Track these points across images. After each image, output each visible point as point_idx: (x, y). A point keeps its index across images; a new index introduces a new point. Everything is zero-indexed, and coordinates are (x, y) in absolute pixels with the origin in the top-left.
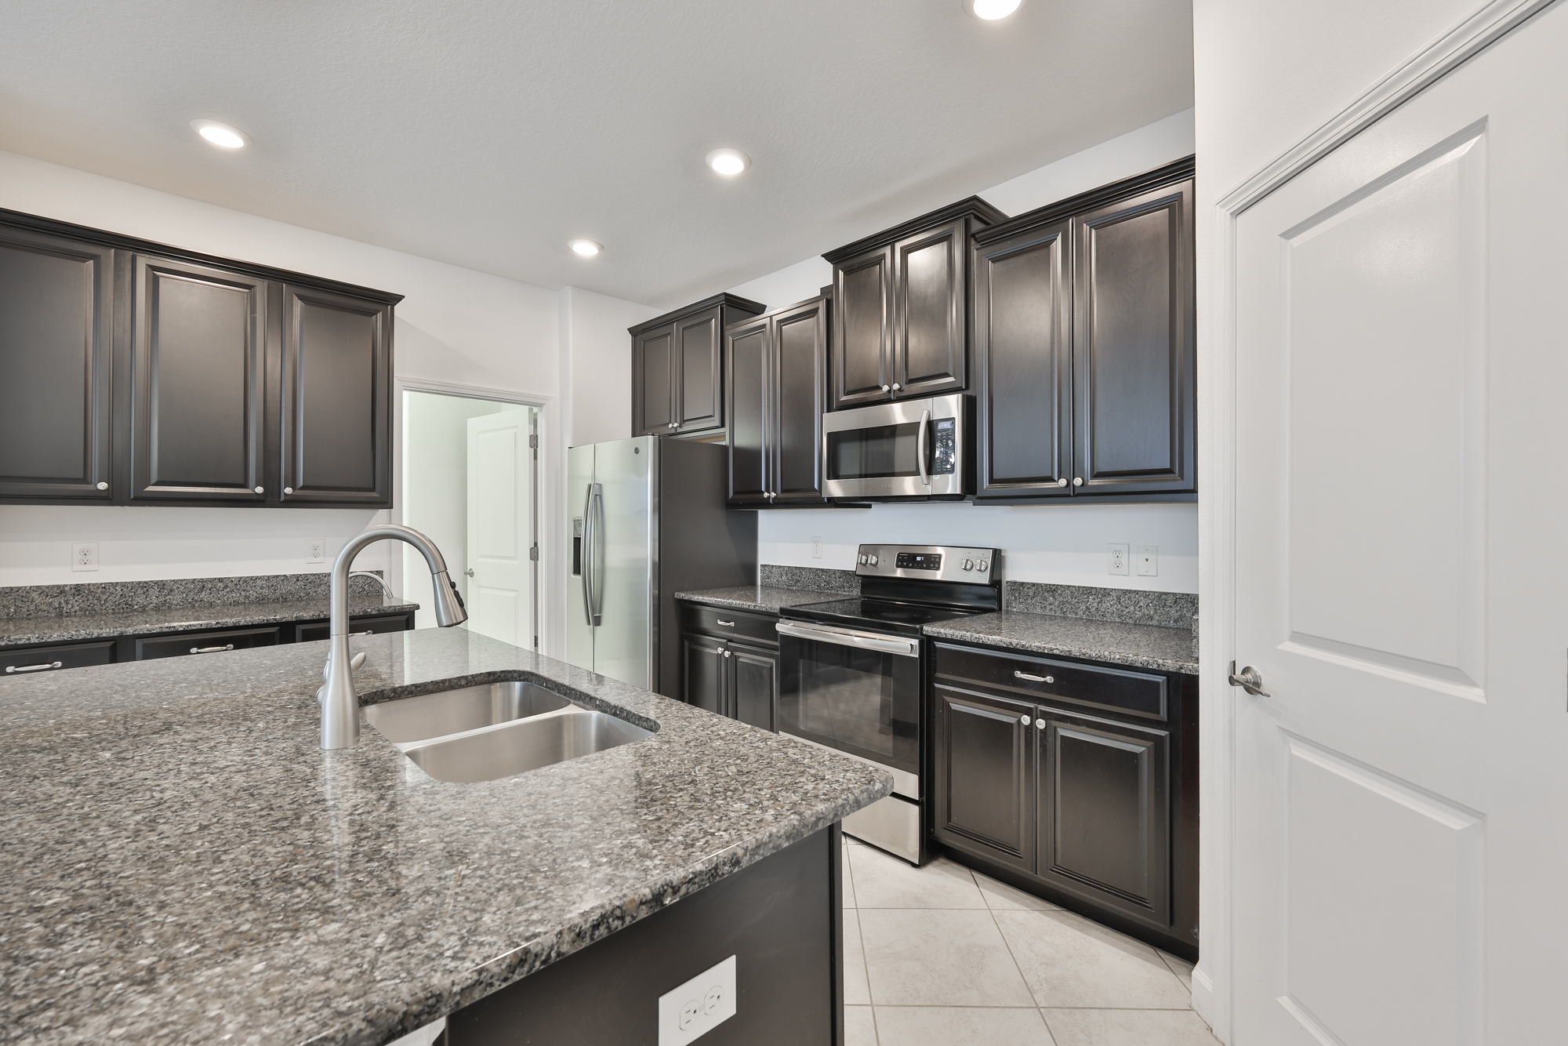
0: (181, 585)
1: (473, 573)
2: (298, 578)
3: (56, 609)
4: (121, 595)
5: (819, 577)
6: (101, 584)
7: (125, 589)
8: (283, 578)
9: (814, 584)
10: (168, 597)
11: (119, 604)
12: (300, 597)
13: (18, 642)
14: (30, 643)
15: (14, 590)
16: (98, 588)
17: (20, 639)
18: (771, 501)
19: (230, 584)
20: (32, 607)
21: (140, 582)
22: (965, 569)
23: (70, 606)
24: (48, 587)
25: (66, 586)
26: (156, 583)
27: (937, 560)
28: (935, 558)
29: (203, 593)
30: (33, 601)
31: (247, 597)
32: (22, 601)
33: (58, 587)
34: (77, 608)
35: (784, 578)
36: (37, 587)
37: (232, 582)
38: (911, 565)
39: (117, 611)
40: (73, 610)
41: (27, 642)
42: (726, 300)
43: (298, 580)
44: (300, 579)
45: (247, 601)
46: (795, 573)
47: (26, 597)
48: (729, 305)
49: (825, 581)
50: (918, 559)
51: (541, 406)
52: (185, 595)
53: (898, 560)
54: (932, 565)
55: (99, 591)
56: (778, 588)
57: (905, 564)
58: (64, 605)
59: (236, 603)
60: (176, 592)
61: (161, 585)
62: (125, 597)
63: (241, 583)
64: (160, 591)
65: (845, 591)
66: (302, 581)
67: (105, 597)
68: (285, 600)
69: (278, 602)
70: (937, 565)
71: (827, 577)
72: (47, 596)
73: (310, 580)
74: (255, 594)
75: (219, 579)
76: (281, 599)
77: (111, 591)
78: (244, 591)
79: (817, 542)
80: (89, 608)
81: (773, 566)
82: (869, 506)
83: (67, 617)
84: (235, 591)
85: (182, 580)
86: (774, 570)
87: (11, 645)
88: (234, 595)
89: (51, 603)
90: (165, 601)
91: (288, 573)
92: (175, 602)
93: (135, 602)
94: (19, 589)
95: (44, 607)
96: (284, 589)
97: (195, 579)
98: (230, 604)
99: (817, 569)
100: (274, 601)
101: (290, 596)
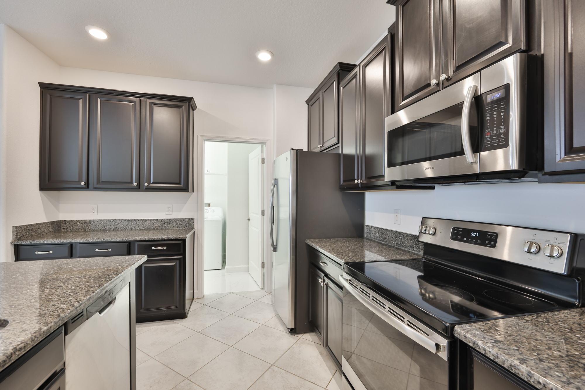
0: (122, 221)
1: (250, 220)
2: (162, 220)
3: (84, 228)
4: (103, 224)
5: (397, 237)
6: (97, 220)
7: (104, 222)
8: (156, 220)
9: (395, 242)
10: (117, 226)
11: (102, 228)
12: (162, 228)
13: (38, 243)
14: (41, 243)
15: (72, 221)
16: (96, 221)
17: (38, 242)
18: (360, 186)
19: (138, 222)
20: (77, 228)
21: (109, 220)
22: (529, 251)
23: (88, 228)
24: (82, 220)
25: (87, 220)
26: (114, 220)
27: (494, 238)
28: (492, 236)
29: (129, 225)
30: (77, 225)
31: (144, 227)
32: (74, 225)
33: (84, 220)
34: (90, 228)
35: (377, 235)
36: (79, 220)
37: (139, 221)
38: (465, 239)
39: (102, 230)
40: (89, 229)
41: (40, 243)
42: (340, 67)
43: (161, 221)
44: (162, 221)
45: (143, 229)
46: (384, 232)
47: (76, 224)
48: (343, 70)
49: (401, 241)
50: (473, 234)
51: (265, 144)
52: (123, 225)
53: (453, 234)
54: (487, 242)
55: (96, 223)
56: (374, 241)
57: (459, 237)
58: (86, 227)
59: (140, 230)
60: (120, 224)
61: (115, 221)
62: (104, 225)
63: (142, 221)
64: (115, 224)
65: (414, 250)
66: (163, 222)
67: (98, 225)
68: (157, 229)
69: (154, 230)
70: (493, 243)
71: (402, 238)
72: (81, 224)
73: (166, 221)
74: (146, 226)
75: (134, 220)
76: (155, 229)
77: (100, 223)
78: (142, 225)
79: (397, 213)
80: (93, 229)
81: (372, 227)
82: (433, 188)
83: (87, 231)
84: (139, 224)
85: (122, 220)
86: (372, 229)
87: (35, 244)
88: (139, 226)
89: (82, 226)
90: (117, 227)
91: (158, 218)
92: (120, 228)
93: (107, 227)
94: (74, 220)
95: (80, 228)
96: (157, 224)
97: (126, 219)
98: (138, 229)
99: (396, 232)
100: (154, 229)
101: (159, 228)
